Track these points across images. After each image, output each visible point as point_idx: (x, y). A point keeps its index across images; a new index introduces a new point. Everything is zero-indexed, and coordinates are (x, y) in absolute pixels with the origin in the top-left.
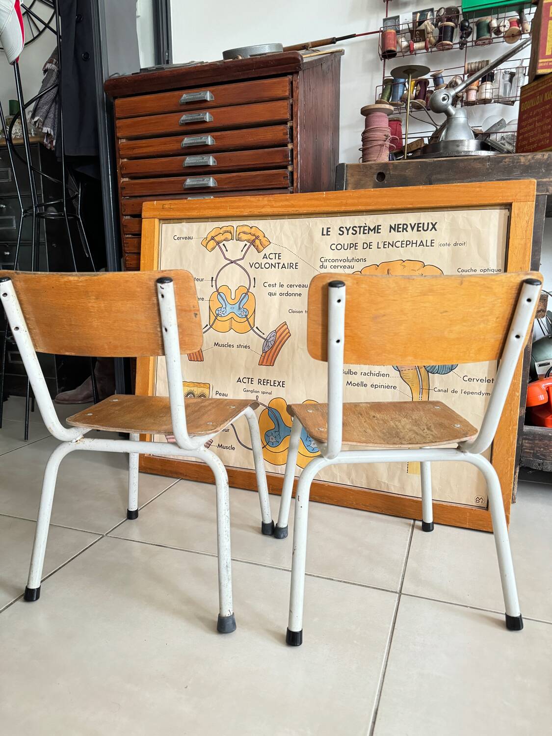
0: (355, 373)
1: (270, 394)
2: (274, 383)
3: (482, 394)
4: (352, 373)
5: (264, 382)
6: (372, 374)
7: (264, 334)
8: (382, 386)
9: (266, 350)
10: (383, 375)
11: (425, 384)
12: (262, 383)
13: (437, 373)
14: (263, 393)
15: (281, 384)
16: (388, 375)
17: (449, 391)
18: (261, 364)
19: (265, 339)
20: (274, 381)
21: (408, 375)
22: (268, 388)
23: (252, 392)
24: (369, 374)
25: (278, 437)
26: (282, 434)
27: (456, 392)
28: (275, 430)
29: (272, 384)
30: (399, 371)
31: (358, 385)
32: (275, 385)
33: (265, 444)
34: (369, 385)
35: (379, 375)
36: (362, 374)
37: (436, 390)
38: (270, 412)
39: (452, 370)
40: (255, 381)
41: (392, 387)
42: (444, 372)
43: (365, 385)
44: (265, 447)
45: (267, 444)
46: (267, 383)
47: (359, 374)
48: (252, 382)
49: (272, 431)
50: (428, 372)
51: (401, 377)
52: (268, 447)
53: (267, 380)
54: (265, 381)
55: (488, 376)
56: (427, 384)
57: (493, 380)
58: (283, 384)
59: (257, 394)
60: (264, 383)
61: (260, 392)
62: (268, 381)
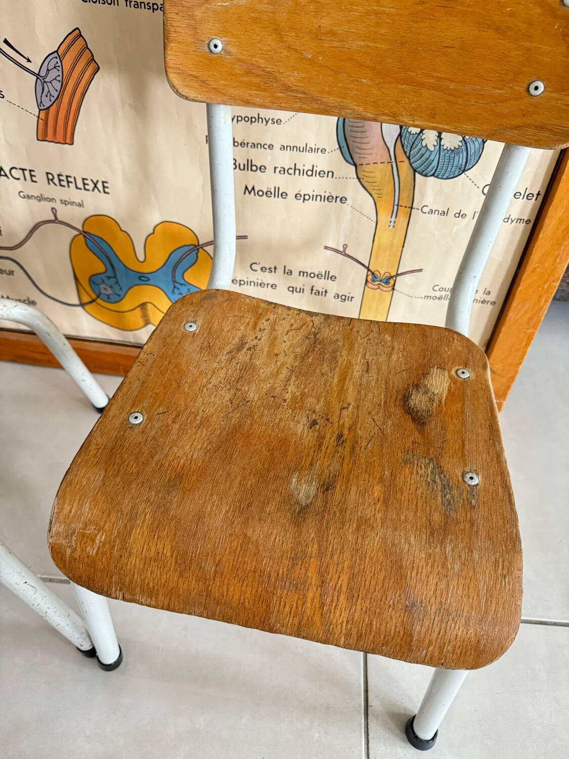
0: (262, 169)
1: (80, 205)
2: (84, 184)
3: (510, 220)
4: (254, 168)
5: (60, 180)
6: (297, 172)
7: (29, 60)
8: (319, 198)
9: (47, 103)
10: (321, 174)
11: (405, 195)
12: (56, 181)
13: (433, 175)
14: (65, 203)
15: (100, 186)
16: (330, 174)
17: (451, 213)
18: (43, 136)
19: (37, 75)
20: (83, 179)
21: (372, 175)
22: (71, 193)
23: (40, 198)
24: (290, 171)
25: (116, 287)
26: (124, 283)
27: (464, 216)
28: (107, 274)
29: (80, 185)
30: (355, 165)
31: (268, 194)
32: (87, 187)
33: (94, 296)
34: (291, 195)
35: (312, 172)
36: (277, 170)
37: (425, 209)
38: (88, 242)
39: (464, 171)
40: (41, 177)
41: (338, 199)
42: (447, 175)
43: (284, 195)
44: (93, 301)
45: (98, 296)
46: (68, 182)
47: (270, 169)
48: (34, 179)
49: (103, 276)
50: (415, 171)
51: (358, 178)
52: (99, 301)
53: (67, 177)
54: (61, 178)
55: (532, 186)
56: (408, 197)
57: (538, 194)
58: (104, 187)
59: (52, 204)
60: (62, 183)
61: (58, 202)
62: (70, 179)
